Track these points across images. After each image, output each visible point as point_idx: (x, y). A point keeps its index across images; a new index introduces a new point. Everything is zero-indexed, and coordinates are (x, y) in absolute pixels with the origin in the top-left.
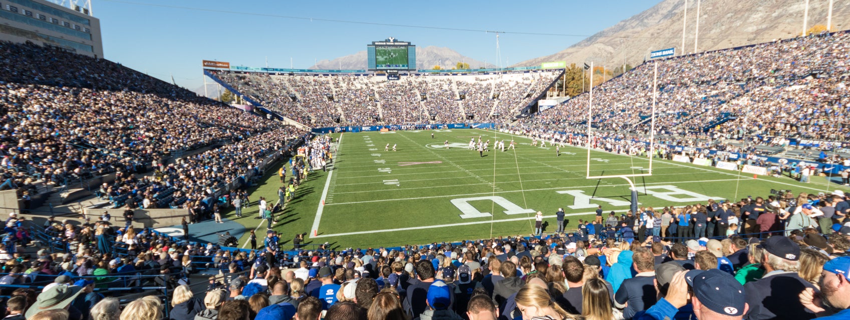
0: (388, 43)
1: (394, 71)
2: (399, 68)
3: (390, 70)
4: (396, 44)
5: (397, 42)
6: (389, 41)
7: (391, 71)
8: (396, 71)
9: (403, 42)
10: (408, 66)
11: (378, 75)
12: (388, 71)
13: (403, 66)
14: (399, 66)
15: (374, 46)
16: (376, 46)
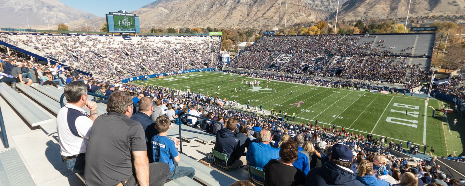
0: (122, 14)
1: (127, 34)
2: (130, 32)
3: (124, 32)
4: (127, 15)
5: (127, 13)
6: (122, 12)
7: (125, 34)
8: (128, 34)
9: (131, 14)
10: (135, 30)
11: (115, 36)
12: (123, 33)
13: (133, 30)
14: (130, 30)
15: (112, 16)
16: (114, 15)
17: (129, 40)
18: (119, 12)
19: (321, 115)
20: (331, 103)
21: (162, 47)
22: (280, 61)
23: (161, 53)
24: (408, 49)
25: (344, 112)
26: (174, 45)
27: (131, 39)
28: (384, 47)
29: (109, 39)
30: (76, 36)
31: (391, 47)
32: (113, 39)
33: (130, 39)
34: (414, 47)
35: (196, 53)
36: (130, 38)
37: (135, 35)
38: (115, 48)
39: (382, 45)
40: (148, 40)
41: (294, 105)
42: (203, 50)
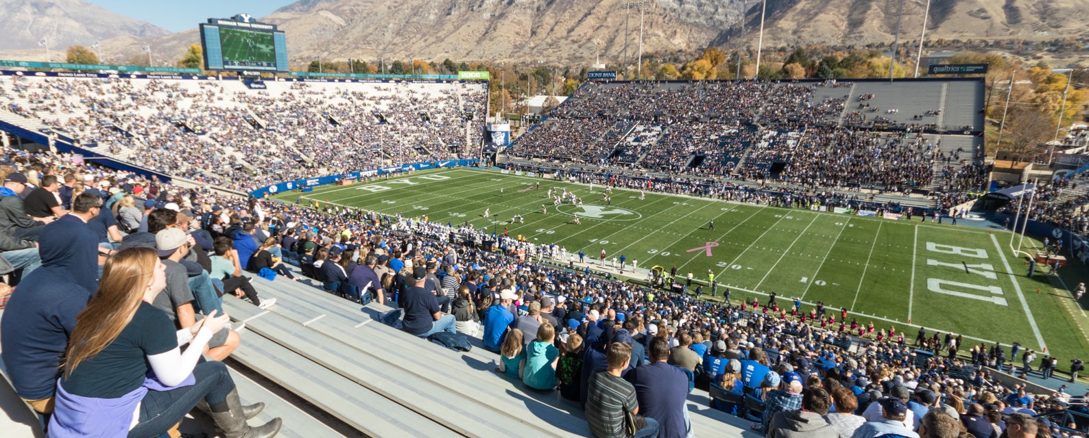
0: (240, 24)
1: (256, 73)
2: (262, 68)
3: (248, 70)
4: (254, 26)
5: (256, 23)
6: (242, 20)
7: (250, 73)
8: (258, 73)
9: (264, 24)
10: (275, 65)
11: (224, 78)
12: (246, 73)
13: (269, 65)
14: (262, 65)
15: (217, 27)
16: (221, 27)
17: (262, 91)
18: (234, 19)
19: (770, 276)
20: (784, 245)
21: (343, 107)
22: (634, 141)
23: (343, 123)
24: (928, 114)
25: (823, 269)
26: (372, 103)
27: (265, 88)
28: (874, 111)
29: (208, 87)
30: (122, 79)
31: (889, 111)
32: (220, 86)
33: (262, 86)
34: (942, 109)
35: (427, 122)
36: (262, 83)
37: (276, 77)
38: (224, 109)
39: (868, 106)
40: (308, 89)
41: (696, 252)
42: (444, 115)
